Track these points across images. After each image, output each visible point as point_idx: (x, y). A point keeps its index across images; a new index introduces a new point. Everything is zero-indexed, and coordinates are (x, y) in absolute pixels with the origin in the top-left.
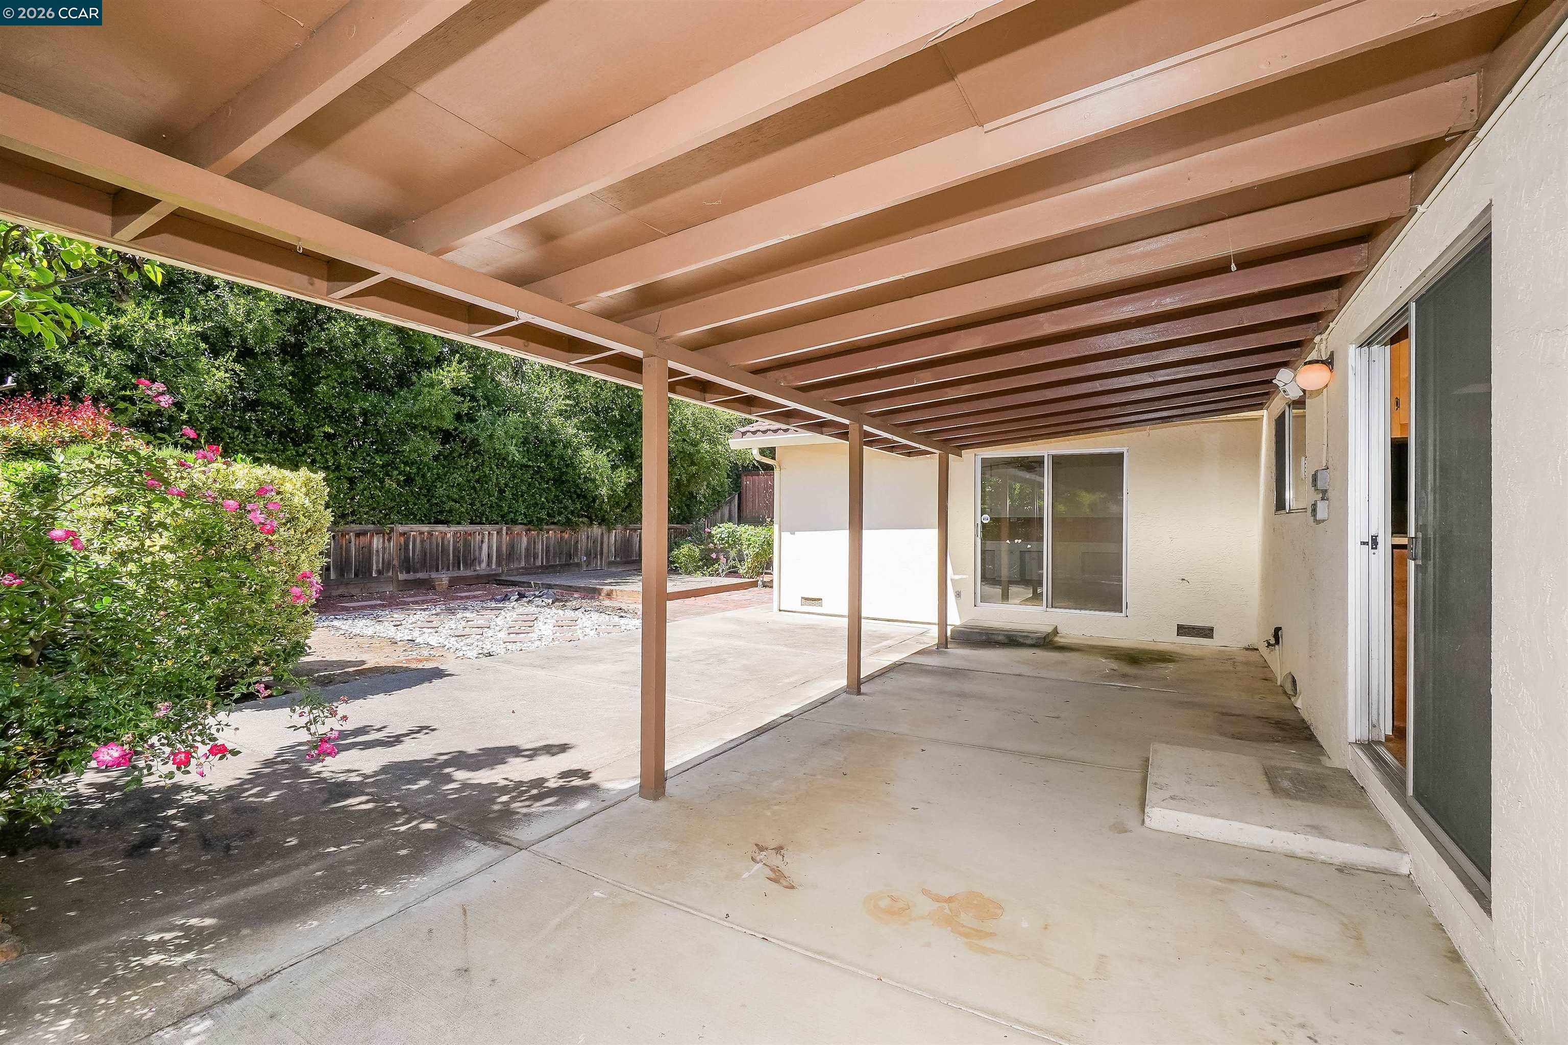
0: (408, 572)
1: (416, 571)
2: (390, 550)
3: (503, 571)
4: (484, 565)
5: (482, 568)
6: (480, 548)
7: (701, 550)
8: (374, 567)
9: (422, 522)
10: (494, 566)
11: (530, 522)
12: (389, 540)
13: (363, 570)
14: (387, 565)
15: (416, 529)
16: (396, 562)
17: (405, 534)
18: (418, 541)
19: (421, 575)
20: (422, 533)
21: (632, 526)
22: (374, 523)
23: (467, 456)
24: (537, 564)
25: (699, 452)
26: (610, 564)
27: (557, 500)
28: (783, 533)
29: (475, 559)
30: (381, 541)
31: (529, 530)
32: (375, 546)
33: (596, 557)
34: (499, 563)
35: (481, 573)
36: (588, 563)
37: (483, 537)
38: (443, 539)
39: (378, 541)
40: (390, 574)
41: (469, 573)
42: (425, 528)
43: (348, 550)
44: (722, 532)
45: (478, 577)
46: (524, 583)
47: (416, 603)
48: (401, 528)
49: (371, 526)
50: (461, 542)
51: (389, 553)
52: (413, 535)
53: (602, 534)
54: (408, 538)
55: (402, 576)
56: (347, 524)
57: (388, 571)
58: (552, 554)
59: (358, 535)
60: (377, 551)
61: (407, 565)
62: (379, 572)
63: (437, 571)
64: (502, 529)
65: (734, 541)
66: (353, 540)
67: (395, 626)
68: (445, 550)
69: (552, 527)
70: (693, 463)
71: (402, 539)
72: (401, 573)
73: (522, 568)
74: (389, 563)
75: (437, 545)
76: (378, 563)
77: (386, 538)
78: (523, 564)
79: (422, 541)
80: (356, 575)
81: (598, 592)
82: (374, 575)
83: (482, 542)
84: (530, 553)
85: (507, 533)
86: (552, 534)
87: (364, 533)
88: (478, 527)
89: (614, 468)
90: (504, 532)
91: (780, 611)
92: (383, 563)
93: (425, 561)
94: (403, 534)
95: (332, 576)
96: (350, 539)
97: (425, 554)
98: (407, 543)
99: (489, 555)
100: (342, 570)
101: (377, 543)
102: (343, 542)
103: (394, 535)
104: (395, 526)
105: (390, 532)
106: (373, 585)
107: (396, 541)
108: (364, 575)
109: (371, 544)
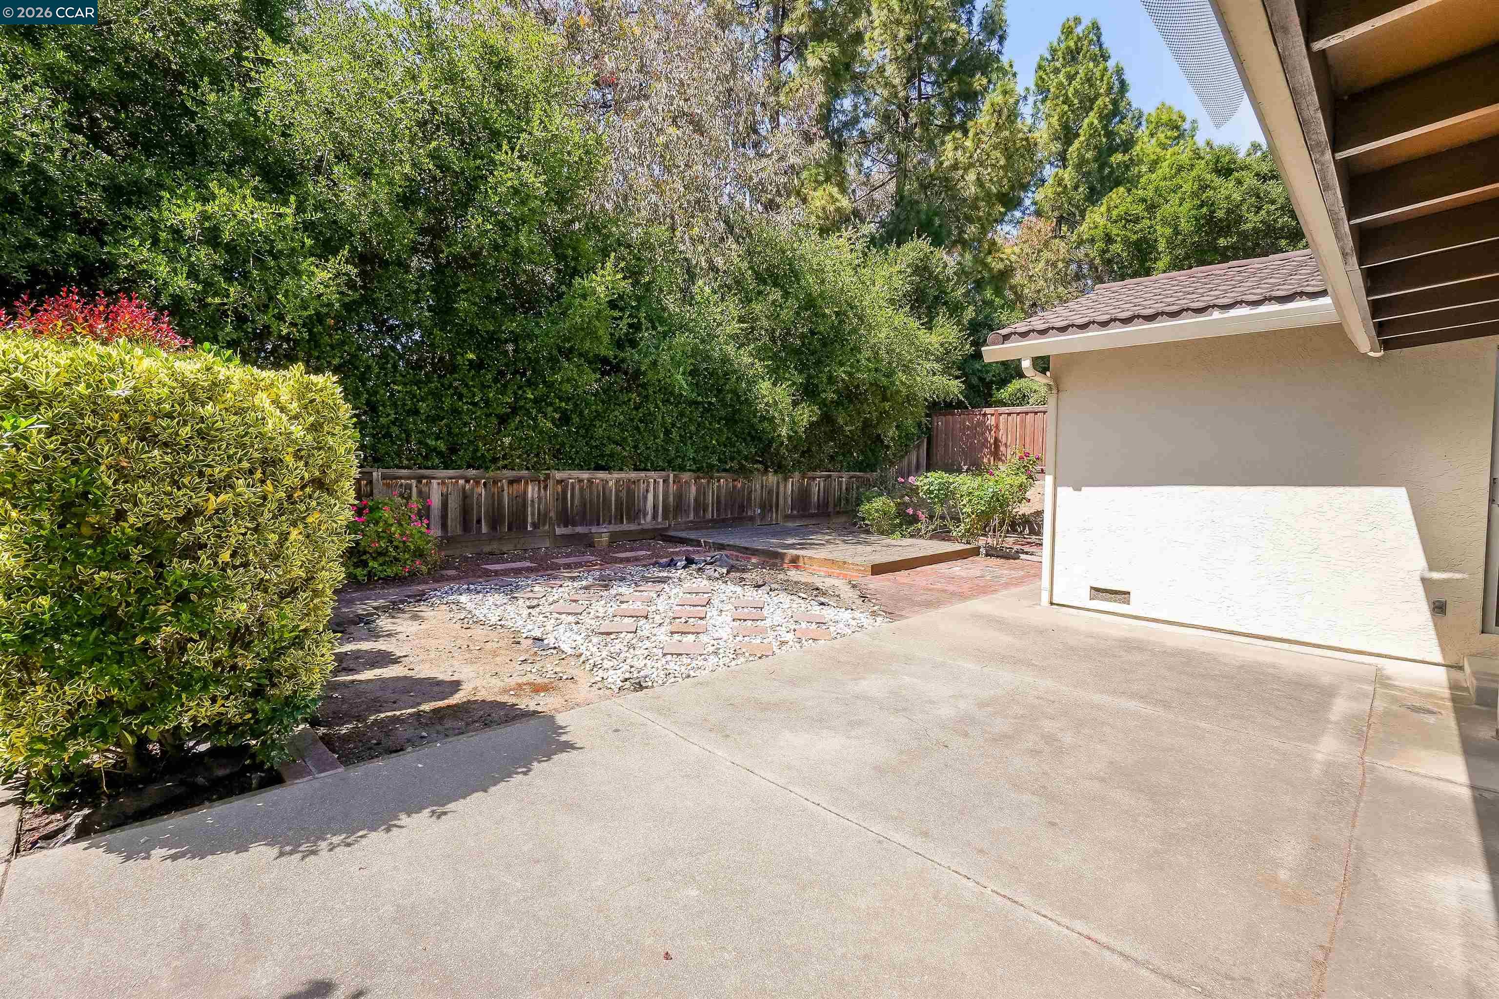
0: (566, 526)
1: (574, 524)
2: (546, 500)
3: (669, 525)
4: (649, 517)
5: (647, 522)
6: (645, 498)
7: (898, 505)
8: (529, 520)
9: (581, 468)
10: (660, 519)
11: (698, 470)
12: (545, 488)
13: (518, 522)
14: (543, 517)
15: (574, 475)
16: (552, 514)
17: (562, 481)
18: (577, 487)
19: (579, 529)
20: (581, 481)
21: (810, 474)
22: (528, 469)
23: (629, 390)
24: (707, 518)
25: (893, 383)
26: (787, 517)
27: (728, 443)
28: (1059, 489)
29: (639, 511)
30: (537, 489)
31: (699, 478)
32: (530, 495)
33: (771, 507)
34: (665, 517)
35: (645, 527)
36: (763, 516)
37: (648, 486)
38: (604, 489)
39: (533, 490)
40: (547, 527)
41: (633, 527)
42: (585, 475)
43: (501, 501)
44: (931, 484)
45: (643, 531)
46: (692, 540)
47: (568, 566)
48: (559, 475)
49: (524, 473)
50: (624, 492)
51: (546, 504)
52: (572, 483)
53: (778, 483)
54: (566, 486)
55: (559, 531)
56: (499, 469)
57: (544, 525)
58: (723, 506)
59: (511, 482)
60: (533, 501)
61: (565, 519)
62: (535, 525)
63: (598, 525)
64: (668, 476)
65: (947, 494)
66: (506, 488)
67: (529, 607)
68: (606, 500)
69: (724, 474)
70: (884, 399)
71: (560, 487)
72: (559, 526)
73: (691, 522)
74: (546, 515)
75: (598, 495)
76: (533, 514)
77: (542, 486)
78: (691, 517)
79: (582, 489)
80: (510, 529)
81: (782, 556)
82: (529, 528)
83: (647, 491)
84: (700, 505)
85: (674, 482)
86: (723, 483)
87: (518, 480)
88: (643, 474)
89: (795, 404)
90: (671, 481)
91: (1052, 604)
92: (539, 515)
93: (585, 513)
94: (560, 482)
95: (484, 529)
96: (502, 486)
97: (585, 505)
98: (564, 492)
99: (655, 507)
100: (495, 523)
101: (532, 491)
102: (495, 490)
103: (550, 482)
104: (551, 472)
105: (546, 479)
106: (529, 540)
107: (553, 489)
108: (518, 529)
109: (526, 493)
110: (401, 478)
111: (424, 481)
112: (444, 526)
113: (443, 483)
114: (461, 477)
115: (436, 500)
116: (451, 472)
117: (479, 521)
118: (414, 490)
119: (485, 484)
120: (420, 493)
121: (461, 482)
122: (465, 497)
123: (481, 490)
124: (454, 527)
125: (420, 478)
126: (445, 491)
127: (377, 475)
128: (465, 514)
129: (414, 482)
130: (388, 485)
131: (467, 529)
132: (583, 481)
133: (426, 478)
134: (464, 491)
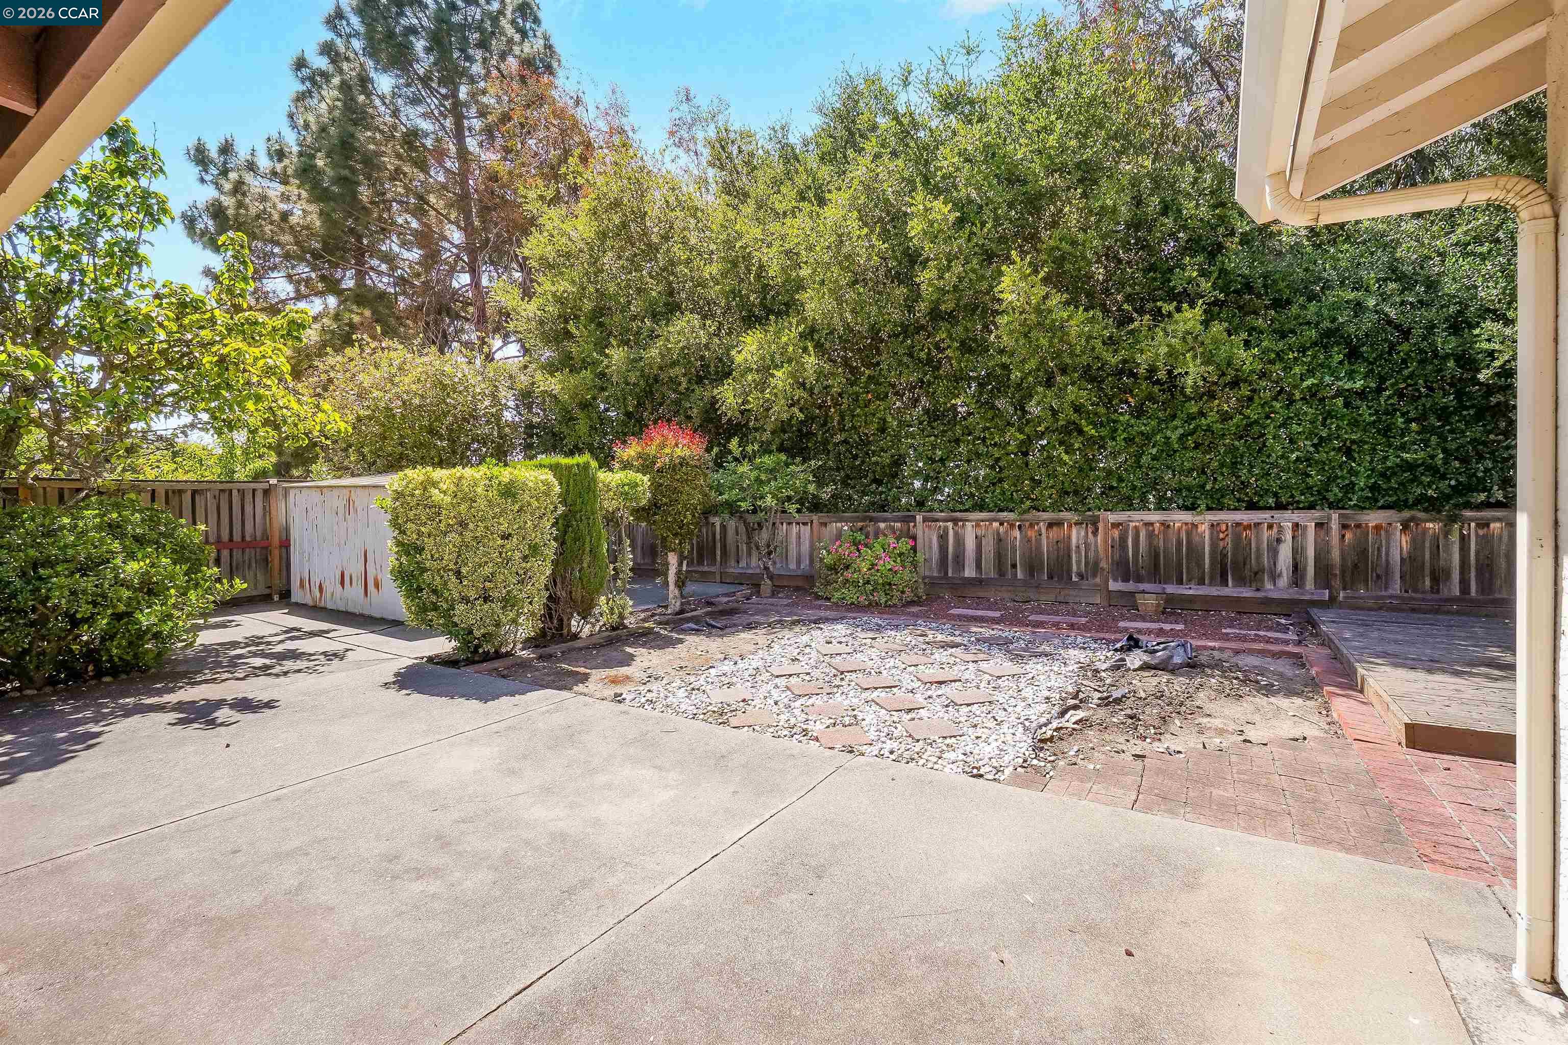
0: (1126, 580)
1: (1139, 579)
2: (1096, 546)
3: (1333, 599)
4: (1283, 581)
5: (1270, 590)
6: (1274, 554)
8: (1075, 568)
9: (1149, 508)
10: (1310, 584)
12: (1095, 533)
13: (1060, 570)
14: (1093, 568)
15: (1137, 517)
16: (1106, 564)
17: (1120, 524)
18: (1143, 534)
20: (1149, 524)
24: (1445, 593)
29: (1260, 569)
30: (1083, 533)
31: (1412, 519)
32: (1074, 541)
34: (1323, 585)
35: (1275, 595)
37: (1280, 532)
38: (1189, 534)
39: (1078, 533)
40: (1098, 580)
41: (1246, 593)
42: (1155, 517)
43: (1039, 546)
45: (1271, 601)
48: (1112, 517)
49: (1067, 515)
50: (1229, 540)
51: (1096, 551)
52: (1136, 527)
54: (1126, 531)
55: (1113, 586)
56: (1025, 512)
57: (1094, 575)
59: (1050, 525)
60: (1078, 547)
61: (1124, 570)
62: (1081, 576)
63: (1180, 582)
64: (1330, 519)
66: (1044, 531)
68: (1194, 552)
71: (1116, 533)
72: (1115, 580)
74: (1096, 563)
75: (1179, 543)
76: (1079, 562)
77: (1090, 531)
78: (1396, 587)
79: (1151, 535)
80: (1051, 577)
82: (1074, 579)
83: (1279, 541)
85: (1345, 527)
87: (1059, 524)
88: (1268, 515)
90: (1335, 526)
92: (1087, 563)
93: (1156, 566)
94: (1115, 525)
95: (1020, 575)
96: (1040, 530)
97: (1157, 556)
98: (1123, 539)
99: (1297, 568)
100: (1032, 568)
101: (1076, 536)
102: (1031, 534)
103: (1101, 526)
104: (1102, 514)
105: (1095, 522)
106: (1072, 592)
107: (1106, 534)
108: (1061, 578)
109: (1069, 537)
110: (937, 520)
111: (960, 523)
112: (978, 566)
113: (978, 525)
114: (995, 520)
115: (970, 544)
116: (984, 515)
117: (1014, 566)
118: (951, 532)
119: (1020, 527)
120: (956, 534)
121: (996, 525)
122: (999, 540)
123: (1017, 533)
124: (988, 569)
125: (955, 521)
126: (979, 534)
127: (919, 518)
128: (999, 557)
129: (950, 524)
130: (930, 527)
131: (1001, 573)
132: (1152, 524)
133: (961, 520)
134: (998, 534)
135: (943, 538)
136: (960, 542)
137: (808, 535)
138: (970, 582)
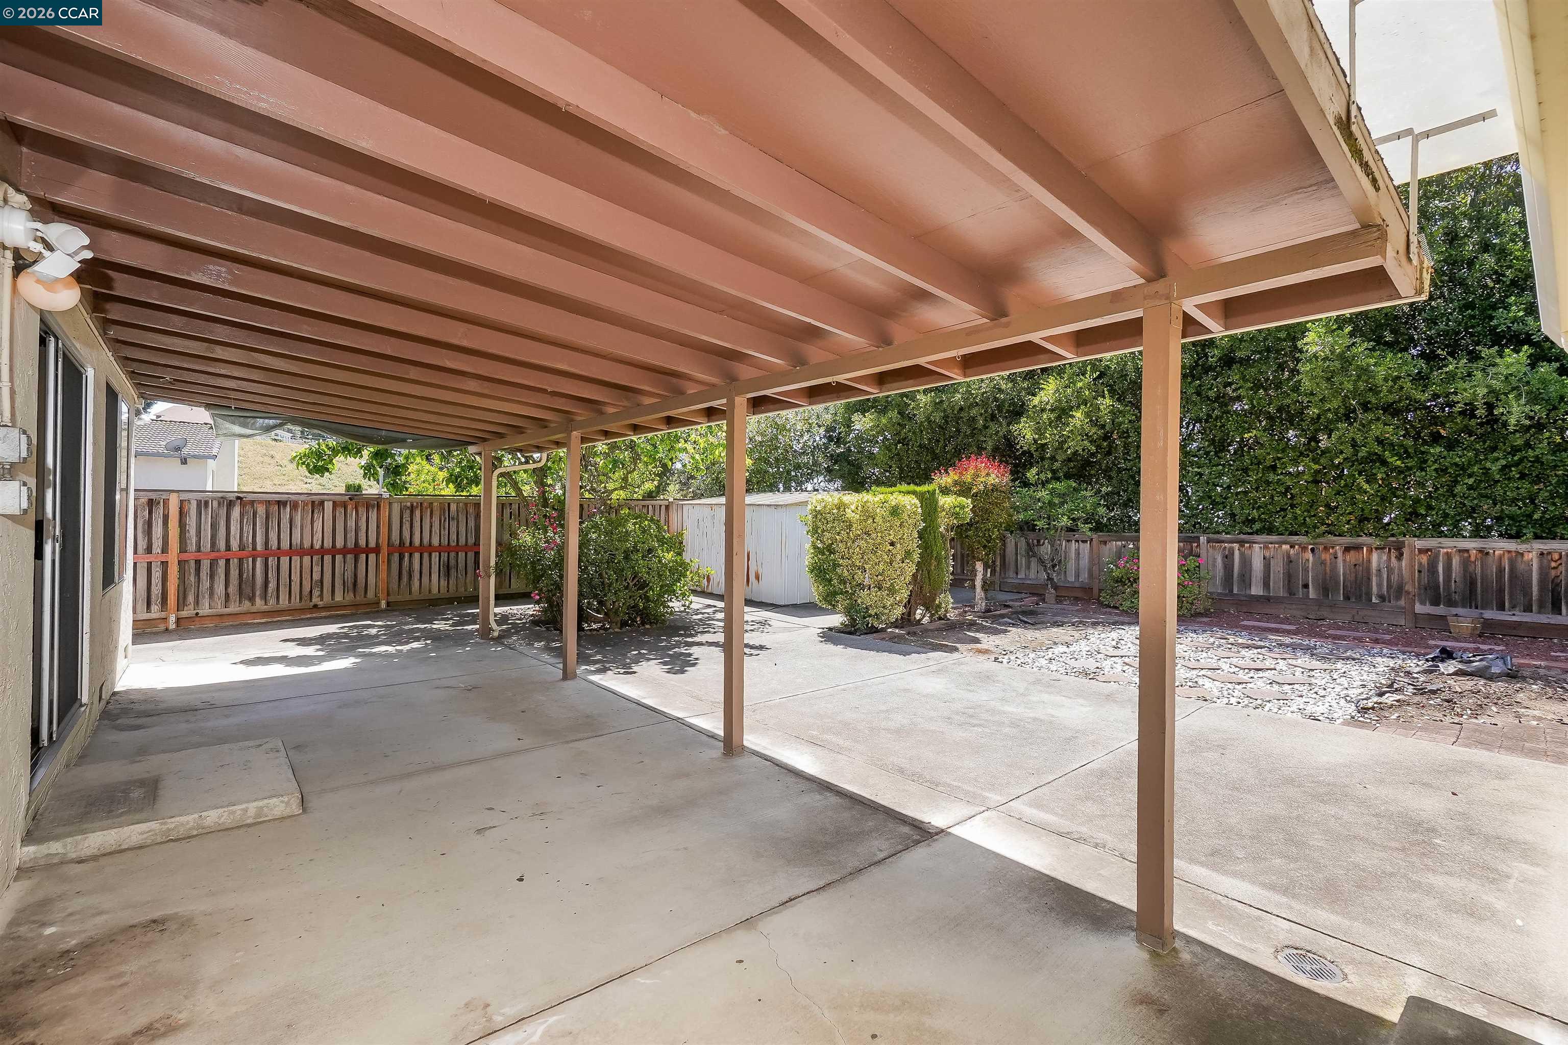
0: (1436, 602)
1: (1451, 604)
2: (1401, 570)
8: (1375, 589)
9: (1468, 535)
12: (1400, 557)
13: (1358, 592)
14: (1397, 591)
15: (1448, 545)
16: (1412, 588)
17: (1428, 550)
18: (1456, 561)
20: (1464, 551)
30: (1385, 558)
32: (1375, 565)
39: (1380, 558)
40: (1402, 602)
42: (1472, 545)
43: (1334, 568)
48: (1419, 543)
49: (1367, 540)
50: (1562, 569)
51: (1401, 575)
52: (1447, 553)
54: (1437, 556)
55: (1419, 608)
56: (1319, 536)
57: (1398, 598)
59: (1347, 549)
60: (1379, 571)
61: (1433, 595)
62: (1382, 598)
63: (1502, 608)
66: (1340, 554)
68: (1519, 580)
71: (1424, 559)
72: (1423, 603)
74: (1401, 587)
75: (1502, 570)
76: (1380, 585)
77: (1393, 555)
79: (1466, 562)
80: (1347, 598)
82: (1374, 600)
87: (1358, 548)
92: (1389, 586)
93: (1472, 591)
94: (1421, 551)
95: (1312, 594)
96: (1336, 553)
98: (1432, 564)
100: (1326, 588)
101: (1377, 560)
102: (1326, 557)
103: (1406, 551)
104: (1408, 540)
105: (1399, 549)
106: (1374, 613)
107: (1412, 559)
108: (1359, 598)
109: (1369, 561)
110: (1223, 542)
111: (1247, 545)
112: (1266, 585)
113: (1266, 547)
114: (1285, 543)
115: (1257, 564)
116: (1274, 538)
117: (1306, 586)
118: (1237, 553)
119: (1313, 550)
120: (1242, 555)
121: (1286, 547)
122: (1290, 561)
123: (1310, 556)
124: (1278, 588)
125: (1242, 543)
126: (1267, 554)
127: (1203, 539)
128: (1289, 577)
129: (1236, 546)
130: (1214, 548)
131: (1291, 593)
132: (1467, 551)
133: (1247, 542)
134: (1289, 556)
135: (1228, 558)
136: (1246, 562)
137: (1087, 551)
138: (1257, 598)
